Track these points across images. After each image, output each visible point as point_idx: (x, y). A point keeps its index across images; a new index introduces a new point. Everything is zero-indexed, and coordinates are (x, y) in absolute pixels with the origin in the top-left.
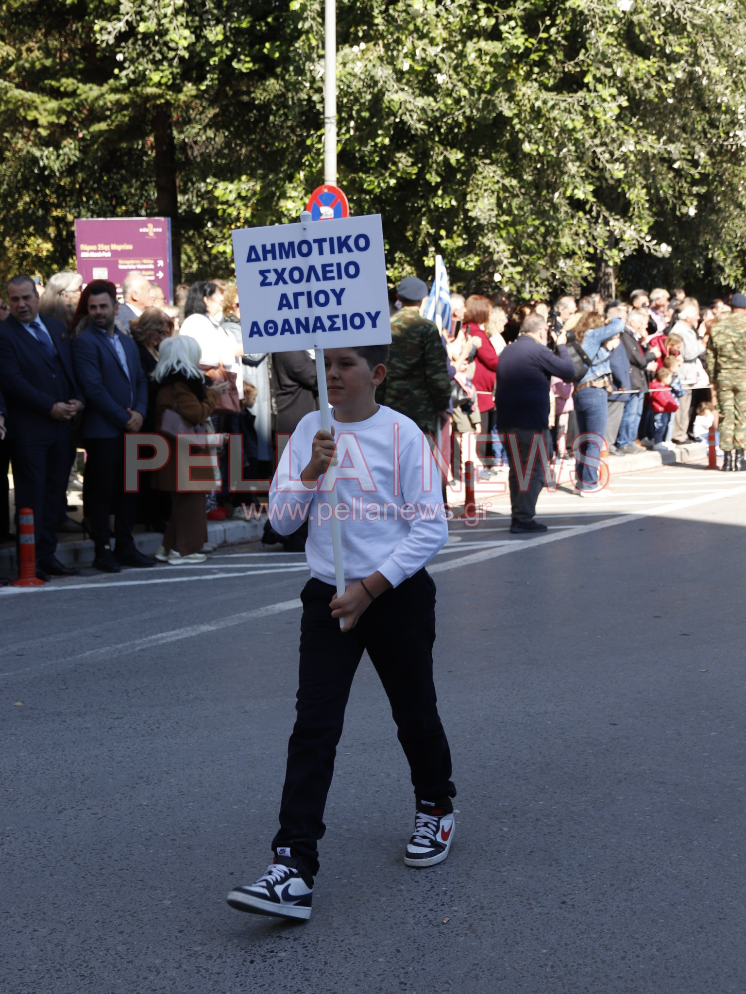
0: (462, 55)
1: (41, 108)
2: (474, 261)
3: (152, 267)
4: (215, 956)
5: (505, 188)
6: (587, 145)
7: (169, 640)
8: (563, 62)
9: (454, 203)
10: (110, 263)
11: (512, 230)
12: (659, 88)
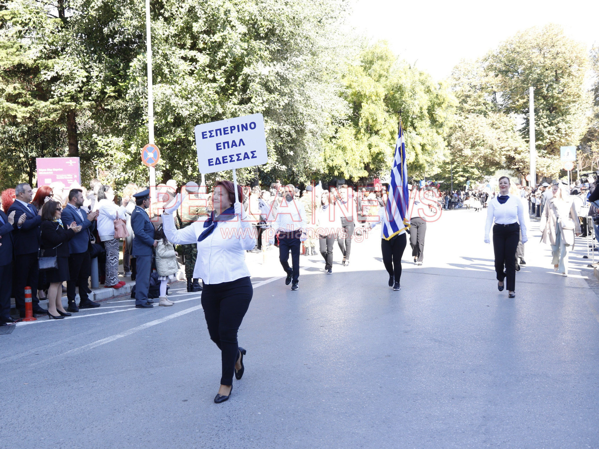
0: (201, 90)
1: (18, 110)
3: (72, 177)
10: (53, 176)
12: (279, 105)
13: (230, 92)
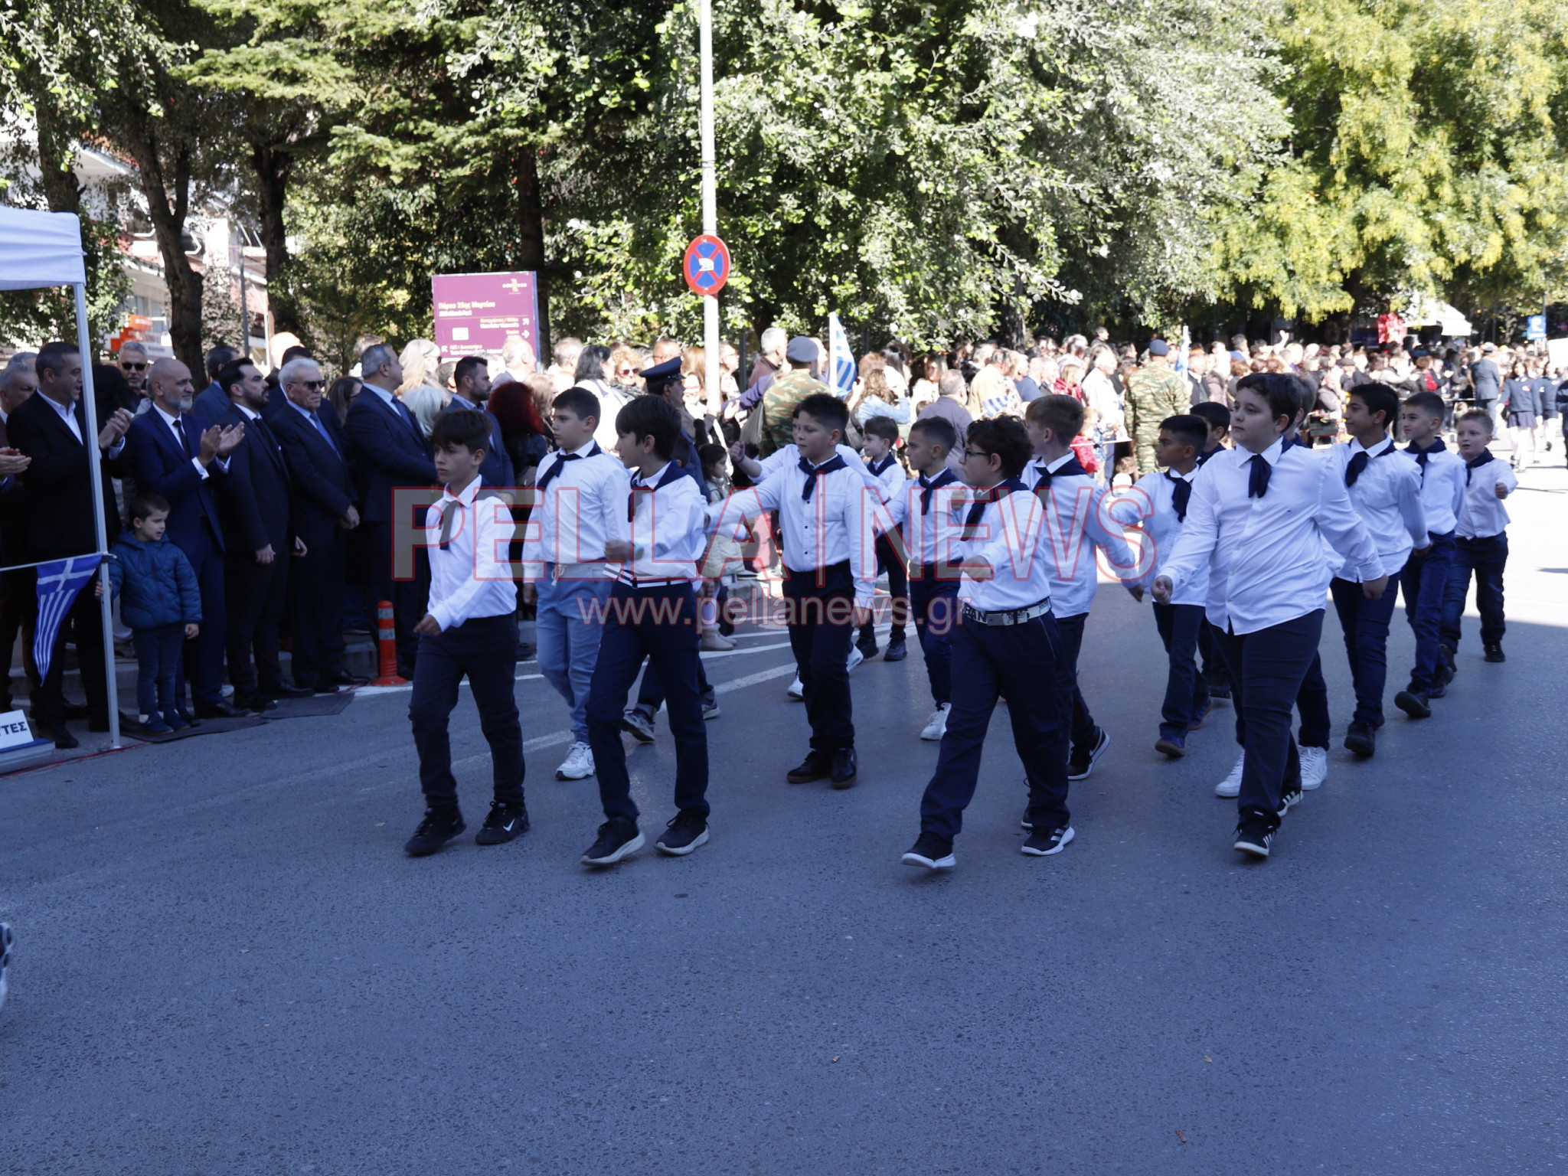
0: (850, 88)
1: (394, 153)
2: (868, 307)
3: (517, 325)
4: (594, 1102)
5: (899, 233)
6: (989, 182)
7: (542, 746)
8: (961, 95)
9: (845, 247)
10: (471, 323)
11: (908, 276)
12: (1065, 119)
13: (929, 89)
